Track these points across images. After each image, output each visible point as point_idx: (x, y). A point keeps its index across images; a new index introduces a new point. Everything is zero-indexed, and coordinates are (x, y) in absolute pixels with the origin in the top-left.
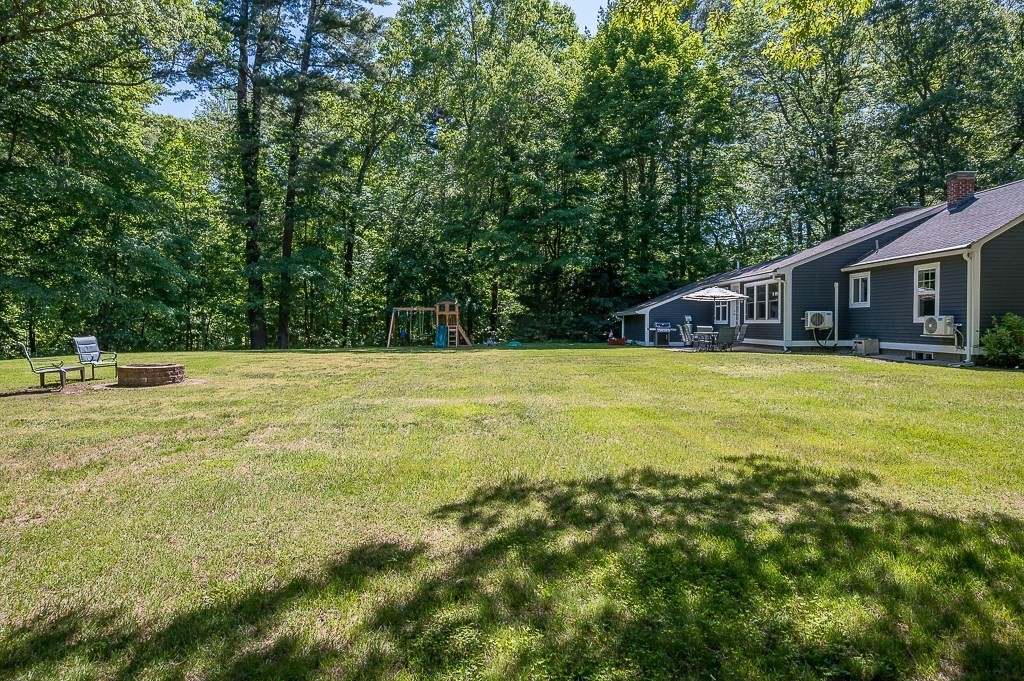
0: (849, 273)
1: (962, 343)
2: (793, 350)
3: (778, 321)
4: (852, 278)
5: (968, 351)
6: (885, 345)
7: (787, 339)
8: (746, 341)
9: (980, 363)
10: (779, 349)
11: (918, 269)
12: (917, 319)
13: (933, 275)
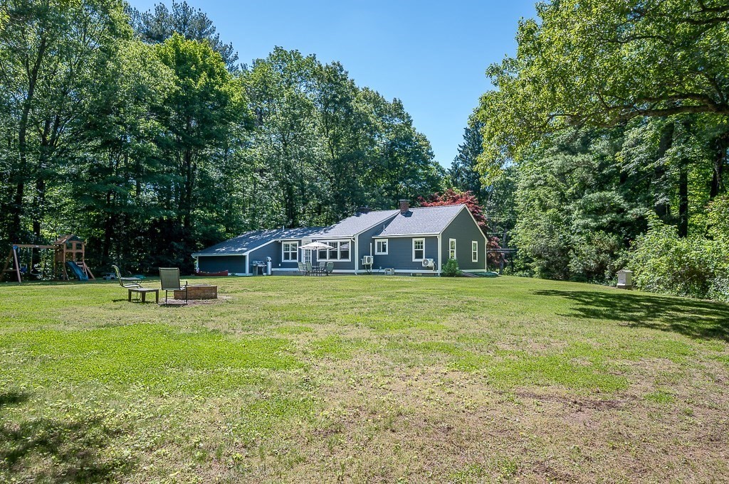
0: (375, 239)
1: (436, 268)
2: (359, 274)
3: (350, 260)
4: (376, 241)
5: (439, 271)
6: (396, 271)
7: (356, 270)
8: (334, 271)
9: (442, 275)
10: (353, 274)
11: (414, 240)
12: (414, 260)
13: (422, 243)
